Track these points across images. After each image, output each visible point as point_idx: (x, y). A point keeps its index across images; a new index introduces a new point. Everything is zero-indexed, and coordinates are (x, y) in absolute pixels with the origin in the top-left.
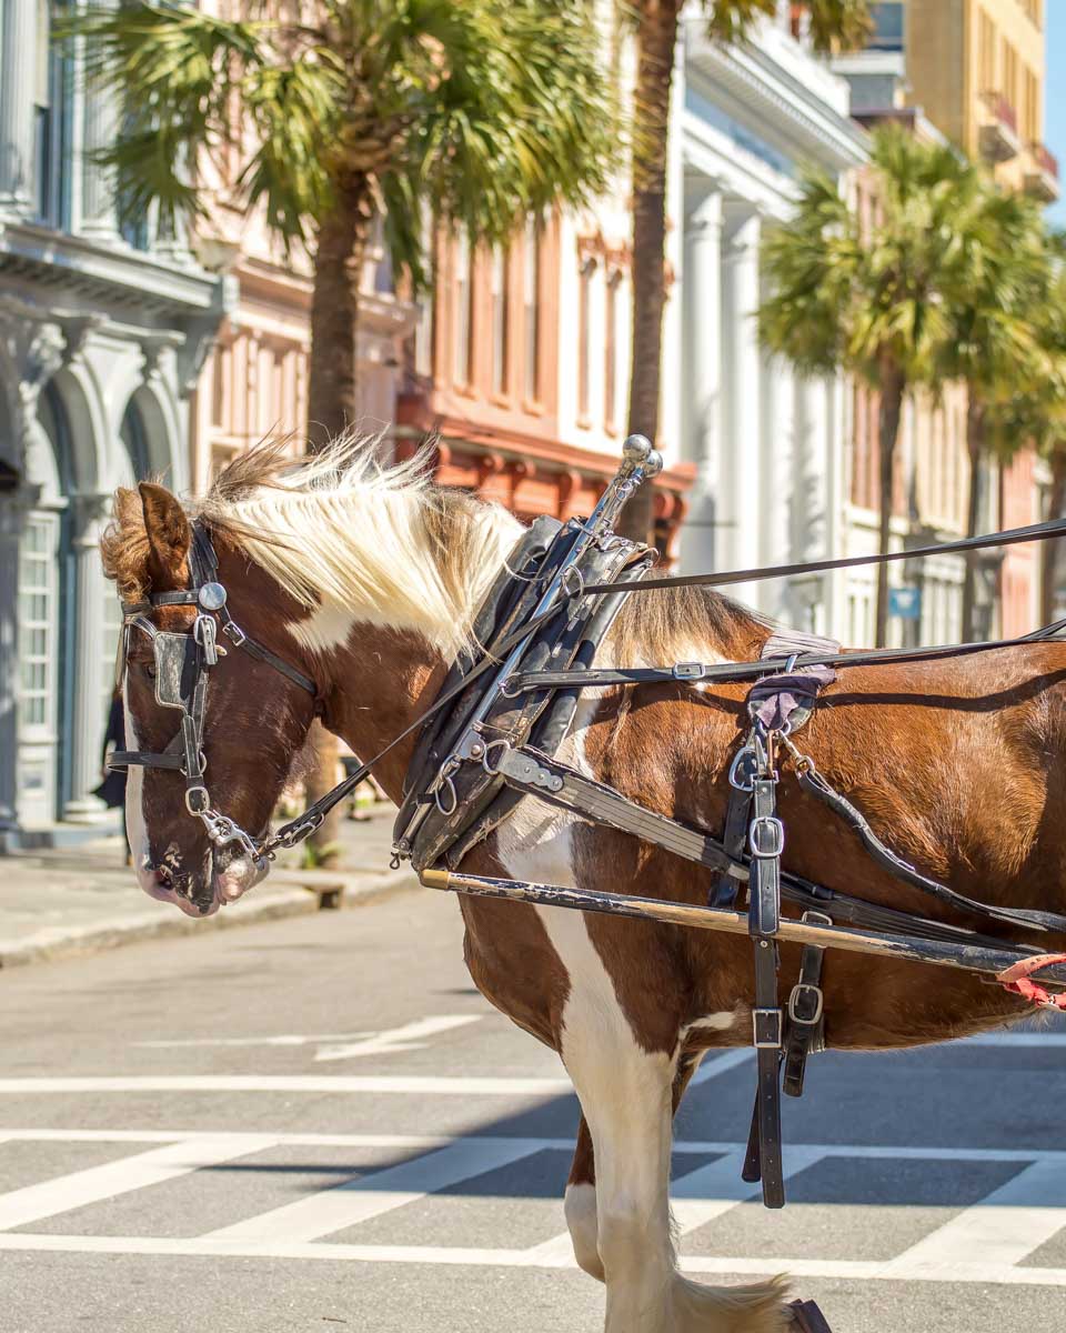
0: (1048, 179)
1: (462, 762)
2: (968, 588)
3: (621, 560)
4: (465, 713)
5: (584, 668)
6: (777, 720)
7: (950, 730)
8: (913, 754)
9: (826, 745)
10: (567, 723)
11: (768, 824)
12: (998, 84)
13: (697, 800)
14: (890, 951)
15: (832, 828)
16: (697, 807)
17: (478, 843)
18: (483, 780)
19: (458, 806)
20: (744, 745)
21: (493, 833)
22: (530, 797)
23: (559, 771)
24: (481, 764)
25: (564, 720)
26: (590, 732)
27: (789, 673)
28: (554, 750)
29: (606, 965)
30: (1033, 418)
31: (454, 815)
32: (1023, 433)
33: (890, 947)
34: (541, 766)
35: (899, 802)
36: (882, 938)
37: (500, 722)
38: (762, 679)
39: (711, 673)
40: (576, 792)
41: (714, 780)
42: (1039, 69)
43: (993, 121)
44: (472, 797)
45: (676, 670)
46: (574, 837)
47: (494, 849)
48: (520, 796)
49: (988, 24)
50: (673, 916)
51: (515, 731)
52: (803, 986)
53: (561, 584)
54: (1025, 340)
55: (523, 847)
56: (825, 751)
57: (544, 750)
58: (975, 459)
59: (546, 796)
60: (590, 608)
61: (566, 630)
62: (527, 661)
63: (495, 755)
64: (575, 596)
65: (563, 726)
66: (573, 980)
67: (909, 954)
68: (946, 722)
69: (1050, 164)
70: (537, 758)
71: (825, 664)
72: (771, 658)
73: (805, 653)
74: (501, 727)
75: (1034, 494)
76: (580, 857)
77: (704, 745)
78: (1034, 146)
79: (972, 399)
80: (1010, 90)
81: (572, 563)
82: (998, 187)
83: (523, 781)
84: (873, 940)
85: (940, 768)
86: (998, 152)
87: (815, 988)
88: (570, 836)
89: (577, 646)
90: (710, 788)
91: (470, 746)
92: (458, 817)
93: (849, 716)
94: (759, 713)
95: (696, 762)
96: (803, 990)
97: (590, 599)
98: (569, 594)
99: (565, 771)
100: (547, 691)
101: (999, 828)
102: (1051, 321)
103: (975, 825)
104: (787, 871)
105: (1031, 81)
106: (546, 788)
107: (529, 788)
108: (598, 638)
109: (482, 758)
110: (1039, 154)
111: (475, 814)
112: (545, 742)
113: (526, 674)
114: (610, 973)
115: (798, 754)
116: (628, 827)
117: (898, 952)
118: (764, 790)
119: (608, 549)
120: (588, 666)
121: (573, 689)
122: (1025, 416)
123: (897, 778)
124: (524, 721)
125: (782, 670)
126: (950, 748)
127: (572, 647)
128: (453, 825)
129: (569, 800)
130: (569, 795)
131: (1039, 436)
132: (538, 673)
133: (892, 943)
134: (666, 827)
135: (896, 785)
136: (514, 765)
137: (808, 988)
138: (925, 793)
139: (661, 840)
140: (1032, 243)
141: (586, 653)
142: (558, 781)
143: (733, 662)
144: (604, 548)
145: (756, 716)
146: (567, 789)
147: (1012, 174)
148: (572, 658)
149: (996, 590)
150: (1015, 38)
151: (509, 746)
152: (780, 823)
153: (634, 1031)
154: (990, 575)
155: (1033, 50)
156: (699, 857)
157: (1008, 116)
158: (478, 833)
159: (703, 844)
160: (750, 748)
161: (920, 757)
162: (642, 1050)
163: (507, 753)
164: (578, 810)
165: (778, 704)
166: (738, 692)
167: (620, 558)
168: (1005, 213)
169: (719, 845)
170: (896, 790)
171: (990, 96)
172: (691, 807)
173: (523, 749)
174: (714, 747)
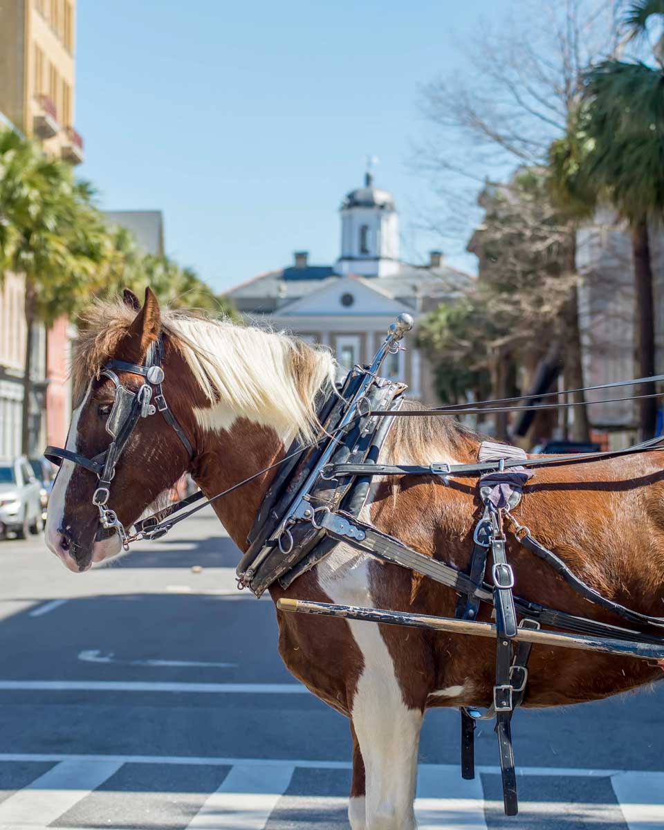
0: (76, 150)
1: (297, 520)
2: (26, 403)
3: (392, 393)
4: (296, 489)
5: (373, 462)
6: (502, 502)
7: (612, 508)
8: (590, 525)
9: (532, 519)
10: (364, 497)
11: (502, 567)
12: (46, 90)
13: (450, 552)
14: (589, 647)
15: (540, 572)
16: (450, 555)
17: (305, 572)
18: (312, 532)
19: (294, 548)
20: (482, 518)
21: (314, 567)
22: (342, 544)
23: (363, 527)
24: (311, 522)
25: (363, 494)
26: (373, 506)
27: (502, 471)
28: (358, 514)
29: (390, 652)
30: (66, 299)
31: (290, 554)
32: (60, 307)
33: (590, 644)
34: (351, 524)
35: (583, 555)
36: (584, 639)
37: (322, 495)
38: (486, 475)
39: (455, 470)
40: (374, 542)
41: (462, 539)
42: (71, 82)
43: (42, 113)
44: (304, 543)
45: (432, 467)
46: (370, 571)
47: (316, 578)
48: (335, 543)
49: (40, 53)
50: (445, 626)
51: (333, 501)
52: (516, 667)
53: (356, 408)
54: (62, 249)
55: (334, 577)
56: (532, 523)
57: (352, 513)
58: (30, 323)
59: (354, 543)
60: (375, 423)
61: (361, 438)
62: (337, 456)
63: (320, 516)
64: (365, 416)
65: (363, 499)
66: (366, 662)
67: (602, 648)
68: (608, 503)
69: (78, 140)
70: (348, 519)
71: (523, 466)
72: (487, 461)
73: (508, 458)
74: (323, 498)
75: (68, 345)
76: (375, 585)
77: (454, 516)
78: (67, 129)
79: (29, 286)
80: (53, 95)
81: (362, 395)
82: (45, 155)
83: (340, 534)
84: (578, 640)
85: (607, 533)
86: (44, 132)
87: (523, 668)
88: (368, 570)
89: (368, 450)
90: (459, 544)
91: (301, 509)
92: (294, 555)
93: (545, 500)
94: (489, 497)
95: (449, 527)
96: (515, 670)
97: (375, 418)
98: (361, 415)
99: (367, 528)
100: (351, 477)
101: (647, 570)
102: (78, 238)
103: (632, 569)
104: (517, 596)
105: (66, 89)
106: (354, 538)
107: (343, 538)
108: (380, 443)
109: (311, 518)
110: (72, 134)
111: (305, 554)
112: (351, 508)
113: (338, 465)
114: (393, 657)
115: (517, 524)
116: (407, 565)
117: (594, 647)
118: (498, 546)
119: (383, 386)
120: (375, 461)
121: (367, 477)
122: (61, 297)
123: (581, 540)
124: (338, 495)
125: (497, 469)
126: (613, 520)
127: (366, 449)
128: (290, 561)
129: (369, 546)
130: (369, 543)
131: (69, 310)
132: (343, 465)
133: (590, 642)
134: (432, 565)
135: (581, 545)
136: (332, 523)
137: (519, 668)
138: (600, 549)
139: (429, 573)
140: (65, 188)
141: (374, 453)
142: (361, 534)
143: (462, 464)
144: (381, 385)
145: (487, 499)
146: (368, 539)
147: (54, 147)
148: (365, 457)
149: (43, 405)
150: (55, 61)
151: (329, 511)
152: (509, 566)
153: (403, 695)
154: (40, 396)
155: (67, 69)
156: (454, 584)
157: (51, 110)
158: (306, 566)
159: (456, 575)
160: (486, 518)
161: (594, 527)
162: (406, 707)
163: (329, 515)
164: (375, 553)
165: (500, 491)
166: (471, 482)
167: (391, 392)
168: (48, 171)
169: (468, 577)
170: (581, 548)
171: (40, 98)
172: (446, 554)
173: (339, 513)
174: (460, 518)
